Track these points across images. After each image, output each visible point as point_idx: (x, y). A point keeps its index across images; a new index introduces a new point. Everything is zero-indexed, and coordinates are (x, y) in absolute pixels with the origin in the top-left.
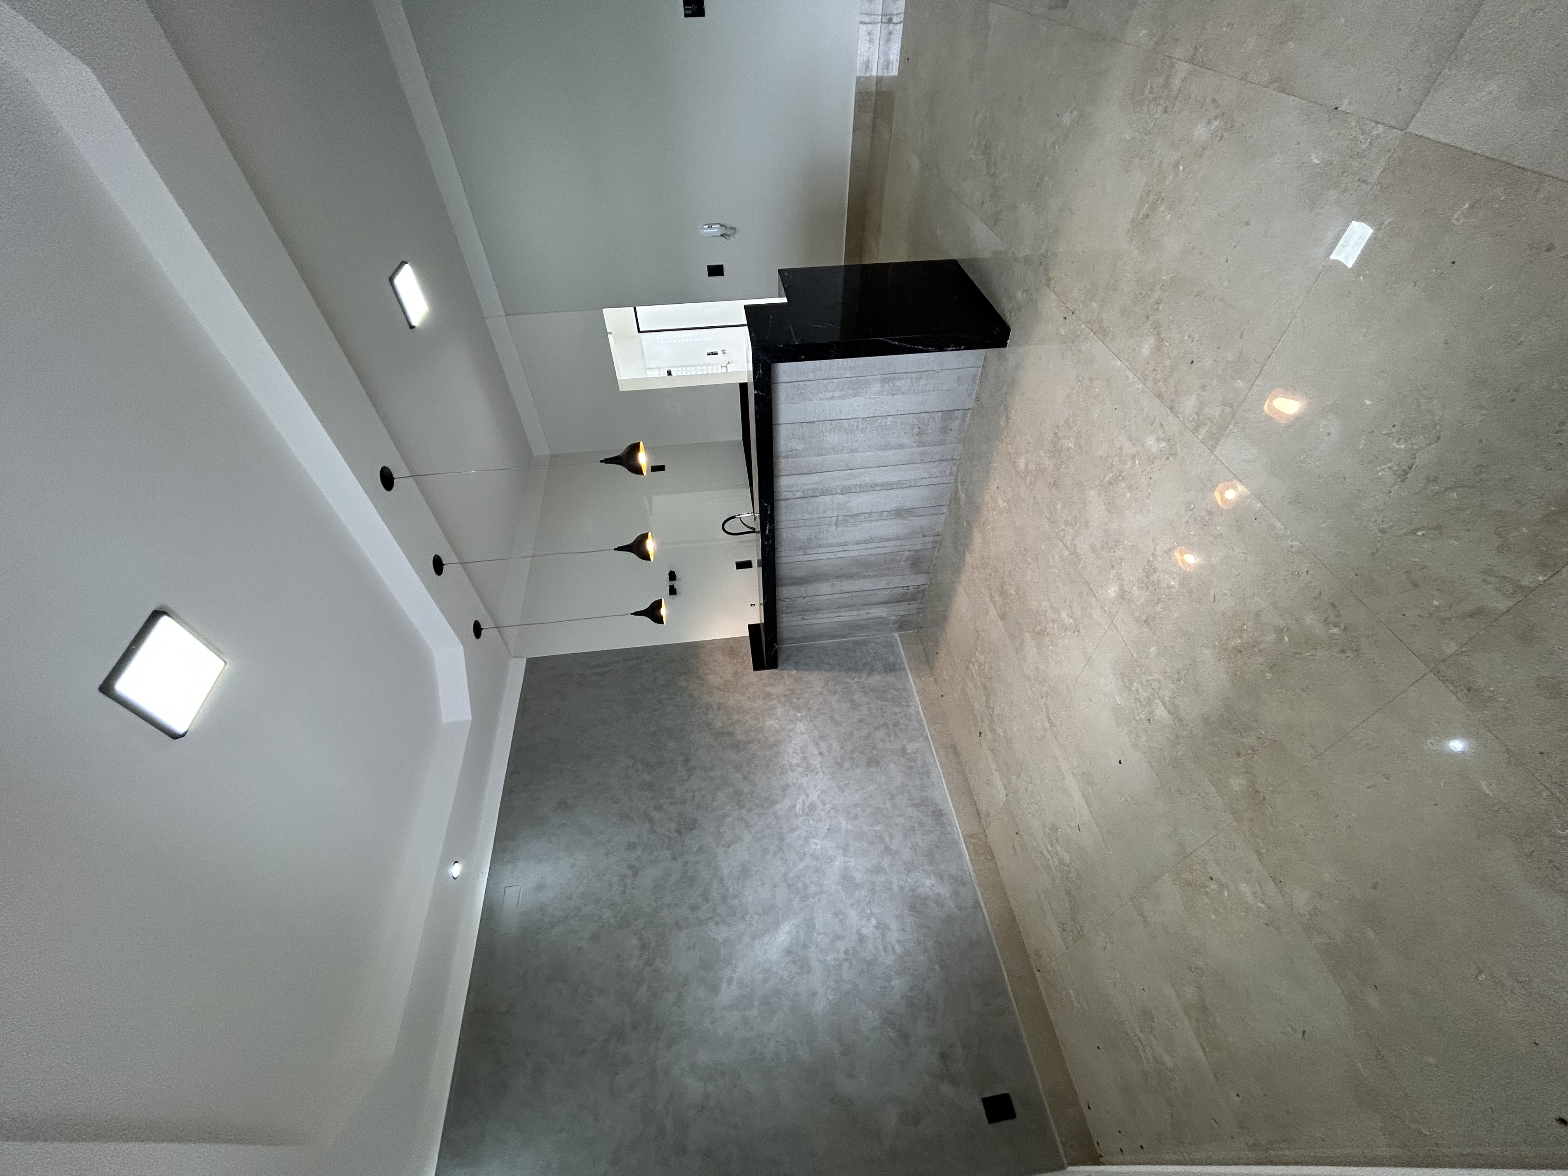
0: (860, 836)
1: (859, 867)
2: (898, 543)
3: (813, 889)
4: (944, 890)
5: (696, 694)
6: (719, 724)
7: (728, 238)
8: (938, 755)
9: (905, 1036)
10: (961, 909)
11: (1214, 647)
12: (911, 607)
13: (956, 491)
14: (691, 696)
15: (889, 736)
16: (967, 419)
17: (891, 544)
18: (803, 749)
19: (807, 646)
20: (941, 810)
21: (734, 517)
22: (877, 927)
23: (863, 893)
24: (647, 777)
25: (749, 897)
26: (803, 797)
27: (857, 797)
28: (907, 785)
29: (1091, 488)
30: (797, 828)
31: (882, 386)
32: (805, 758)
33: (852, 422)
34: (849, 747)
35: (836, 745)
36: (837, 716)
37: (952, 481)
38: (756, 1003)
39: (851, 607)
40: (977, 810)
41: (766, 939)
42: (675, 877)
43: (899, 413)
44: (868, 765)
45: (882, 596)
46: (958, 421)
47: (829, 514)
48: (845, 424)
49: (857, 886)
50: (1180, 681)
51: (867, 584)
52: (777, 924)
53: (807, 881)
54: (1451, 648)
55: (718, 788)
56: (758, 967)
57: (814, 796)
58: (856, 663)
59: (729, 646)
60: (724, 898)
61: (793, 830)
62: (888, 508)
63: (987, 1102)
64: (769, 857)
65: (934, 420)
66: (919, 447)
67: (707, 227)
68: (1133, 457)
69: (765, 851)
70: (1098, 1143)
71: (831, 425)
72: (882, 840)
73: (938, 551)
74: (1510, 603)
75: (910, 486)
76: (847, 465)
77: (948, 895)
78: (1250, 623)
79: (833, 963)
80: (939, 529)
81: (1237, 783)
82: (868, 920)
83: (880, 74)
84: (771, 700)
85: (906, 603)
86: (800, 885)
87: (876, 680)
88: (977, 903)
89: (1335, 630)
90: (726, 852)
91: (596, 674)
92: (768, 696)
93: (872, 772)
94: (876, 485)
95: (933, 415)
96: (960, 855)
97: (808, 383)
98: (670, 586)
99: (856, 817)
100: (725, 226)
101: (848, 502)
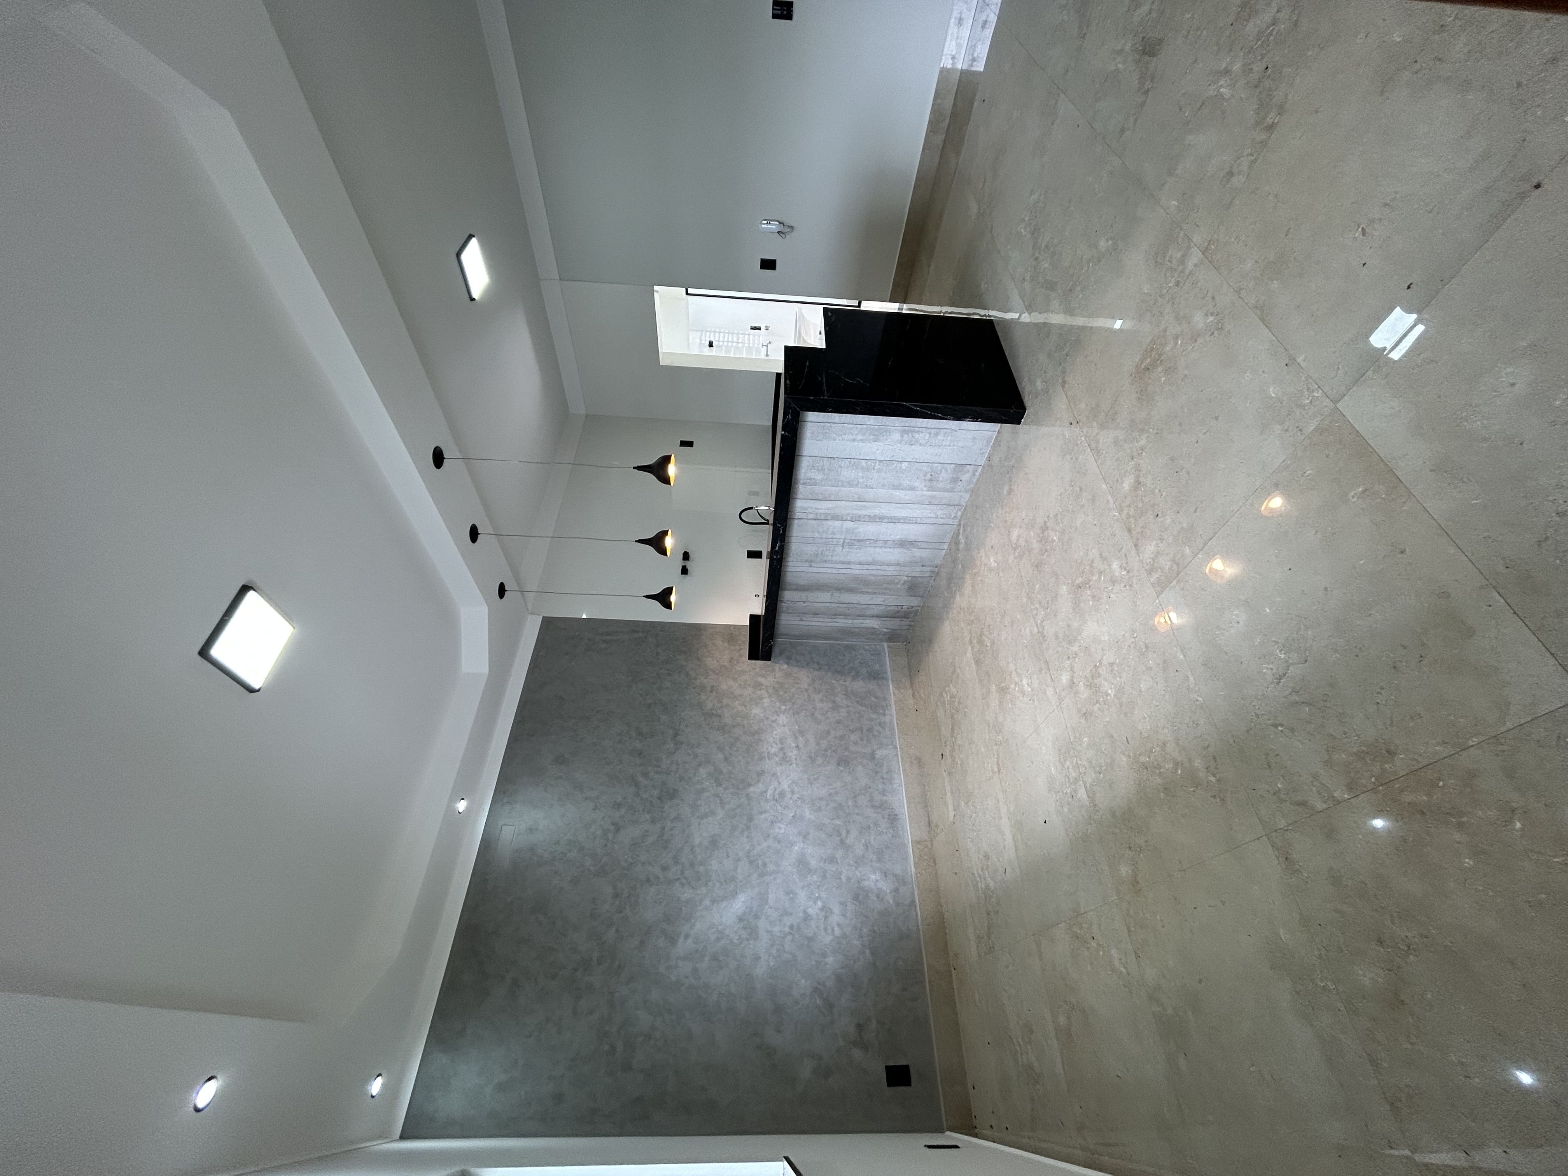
0: (820, 827)
1: (814, 854)
2: (898, 568)
3: (771, 868)
4: (886, 887)
5: (692, 674)
6: (709, 705)
7: (784, 236)
8: (903, 765)
9: (830, 1005)
10: (898, 904)
11: (1129, 757)
12: (903, 623)
13: (958, 534)
14: (687, 674)
15: (862, 740)
16: (977, 474)
17: (891, 568)
18: (782, 741)
19: (801, 644)
20: (896, 815)
21: (751, 508)
22: (822, 909)
23: (815, 878)
24: (638, 745)
25: (714, 865)
26: (775, 784)
27: (824, 792)
28: (870, 787)
29: (1064, 583)
30: (765, 812)
31: (902, 436)
32: (782, 749)
33: (870, 462)
34: (824, 744)
35: (812, 740)
36: (817, 714)
37: (956, 524)
38: (707, 959)
39: (846, 616)
40: (929, 820)
41: (724, 904)
42: (651, 839)
43: (914, 460)
44: (838, 764)
45: (876, 611)
46: (968, 475)
47: (838, 536)
48: (863, 463)
49: (810, 871)
50: (1100, 773)
51: (864, 599)
52: (734, 894)
53: (767, 860)
54: (1282, 824)
55: (700, 765)
56: (713, 928)
57: (785, 785)
58: (844, 666)
59: (729, 632)
60: (692, 865)
61: (761, 813)
62: (892, 538)
63: (889, 1069)
64: (736, 833)
65: (946, 470)
66: (928, 491)
67: (765, 222)
68: (1100, 573)
69: (734, 828)
70: (975, 1117)
71: (850, 462)
72: (839, 834)
73: (935, 580)
74: (1325, 806)
75: (916, 523)
76: (860, 498)
77: (888, 892)
78: (1157, 749)
79: (778, 934)
80: (938, 562)
81: (1125, 871)
82: (815, 903)
83: (965, 68)
84: (761, 689)
85: (899, 619)
86: (760, 863)
87: (859, 685)
88: (913, 902)
89: (1212, 779)
90: (699, 824)
91: (605, 641)
92: (758, 686)
93: (842, 771)
94: (885, 517)
95: (946, 465)
96: (906, 858)
97: (833, 425)
98: (682, 566)
99: (819, 809)
100: (783, 224)
101: (856, 529)
